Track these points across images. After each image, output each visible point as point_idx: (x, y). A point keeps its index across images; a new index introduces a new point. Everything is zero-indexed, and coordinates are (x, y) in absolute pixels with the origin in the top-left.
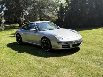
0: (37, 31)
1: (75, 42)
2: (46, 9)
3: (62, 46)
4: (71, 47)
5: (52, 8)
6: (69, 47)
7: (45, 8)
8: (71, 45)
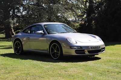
0: (45, 34)
1: (92, 48)
2: (62, 4)
3: (76, 51)
4: (87, 53)
5: (75, 3)
6: (84, 53)
7: (60, 3)
8: (86, 50)
